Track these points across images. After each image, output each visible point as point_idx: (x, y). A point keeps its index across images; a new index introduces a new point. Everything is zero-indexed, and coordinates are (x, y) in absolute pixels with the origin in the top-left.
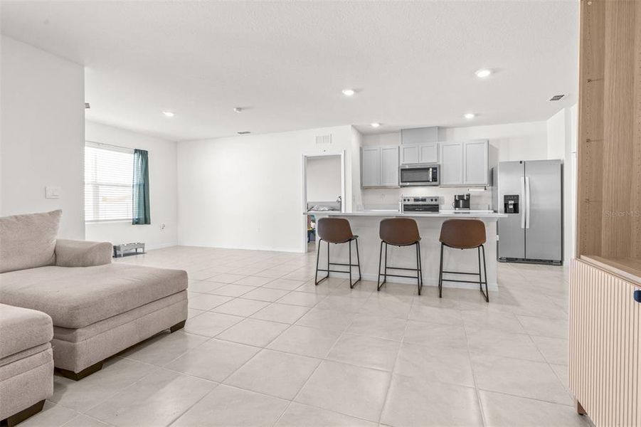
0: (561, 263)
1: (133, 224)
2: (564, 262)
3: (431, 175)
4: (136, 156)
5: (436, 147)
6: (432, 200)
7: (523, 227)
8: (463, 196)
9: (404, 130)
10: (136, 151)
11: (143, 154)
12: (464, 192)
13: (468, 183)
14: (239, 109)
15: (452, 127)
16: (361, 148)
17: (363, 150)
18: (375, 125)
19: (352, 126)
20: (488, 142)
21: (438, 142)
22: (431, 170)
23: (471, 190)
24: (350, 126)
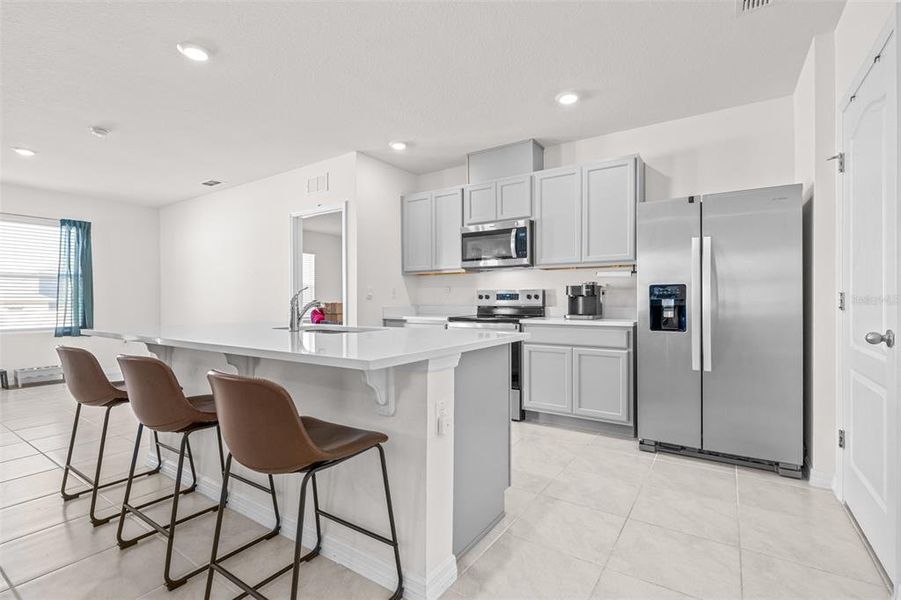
0: (804, 470)
1: (56, 336)
2: (813, 472)
3: (513, 245)
4: (64, 230)
5: (528, 184)
6: (529, 297)
7: (696, 366)
8: (580, 288)
9: (473, 154)
10: (63, 222)
11: (84, 228)
12: (582, 279)
13: (593, 258)
14: (99, 129)
15: (569, 141)
16: (402, 198)
17: (405, 201)
18: (399, 147)
19: (358, 152)
20: (636, 160)
21: (532, 173)
22: (514, 233)
23: (602, 274)
24: (355, 153)
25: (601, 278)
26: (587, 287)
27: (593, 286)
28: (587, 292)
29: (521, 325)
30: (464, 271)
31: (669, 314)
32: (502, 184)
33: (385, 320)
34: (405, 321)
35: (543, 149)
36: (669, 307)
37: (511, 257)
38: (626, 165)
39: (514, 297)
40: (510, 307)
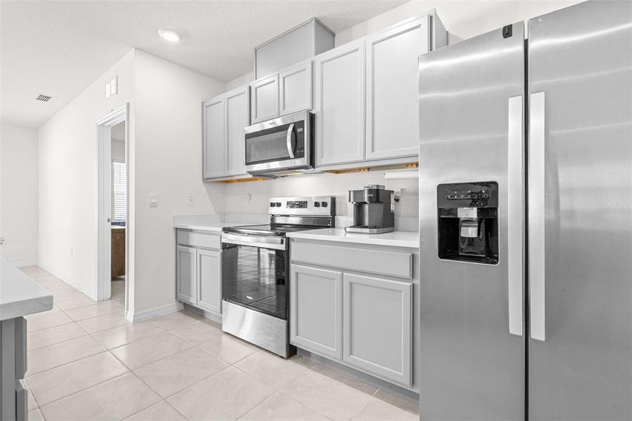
3: (289, 143)
5: (309, 71)
6: (317, 205)
8: (361, 193)
9: (259, 47)
13: (378, 154)
16: (203, 103)
17: (205, 105)
18: (171, 38)
19: (136, 48)
20: (431, 17)
21: (313, 59)
22: (290, 129)
23: (390, 175)
24: (133, 49)
25: (391, 180)
26: (370, 191)
27: (378, 190)
28: (370, 198)
29: (288, 239)
30: (251, 176)
31: (470, 232)
32: (285, 74)
33: (177, 229)
34: (191, 230)
35: (333, 35)
36: (469, 221)
37: (289, 158)
38: (418, 27)
39: (302, 205)
40: (296, 216)
